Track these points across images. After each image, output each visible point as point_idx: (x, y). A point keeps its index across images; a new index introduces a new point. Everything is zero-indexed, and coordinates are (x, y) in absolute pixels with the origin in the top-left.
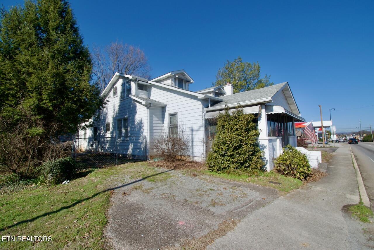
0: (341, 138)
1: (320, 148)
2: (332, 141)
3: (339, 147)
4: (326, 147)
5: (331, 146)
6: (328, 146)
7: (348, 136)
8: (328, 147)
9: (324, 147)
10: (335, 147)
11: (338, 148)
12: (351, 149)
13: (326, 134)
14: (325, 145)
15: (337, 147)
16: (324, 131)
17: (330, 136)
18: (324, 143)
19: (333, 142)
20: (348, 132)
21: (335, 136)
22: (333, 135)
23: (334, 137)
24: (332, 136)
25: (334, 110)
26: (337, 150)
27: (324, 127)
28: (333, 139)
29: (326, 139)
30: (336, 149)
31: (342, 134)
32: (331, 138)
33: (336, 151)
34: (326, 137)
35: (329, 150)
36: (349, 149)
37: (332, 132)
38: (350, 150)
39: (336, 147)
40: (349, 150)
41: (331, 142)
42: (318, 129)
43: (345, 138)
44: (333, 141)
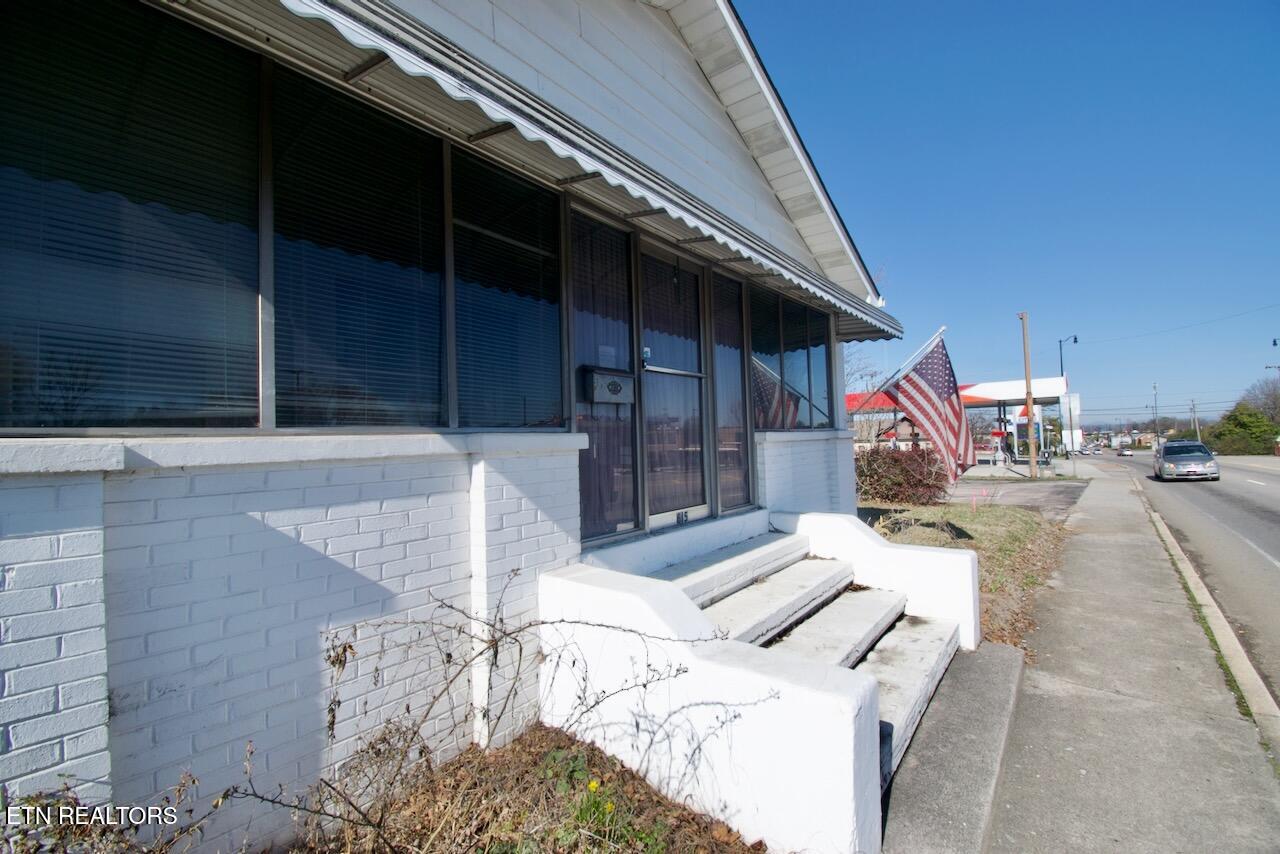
0: (1093, 441)
1: (1017, 481)
2: (1064, 452)
3: (1091, 479)
4: (1041, 479)
5: (1058, 471)
6: (1047, 473)
7: (1116, 435)
8: (1049, 479)
9: (1032, 479)
10: (1074, 478)
11: (1088, 481)
12: (1140, 488)
13: (1045, 430)
14: (1037, 471)
15: (1081, 481)
16: (1038, 418)
17: (1059, 436)
18: (1033, 462)
19: (1067, 458)
20: (1118, 422)
21: (1078, 434)
22: (1069, 432)
23: (1073, 439)
24: (1066, 433)
25: (1076, 341)
26: (1087, 493)
27: (1036, 402)
28: (1069, 448)
29: (1045, 447)
30: (1081, 489)
31: (1098, 429)
32: (1061, 442)
33: (1081, 501)
34: (1045, 439)
35: (1053, 493)
36: (1134, 488)
37: (1065, 420)
38: (1138, 493)
39: (1079, 477)
40: (1132, 492)
41: (1063, 455)
42: (1019, 409)
43: (1105, 442)
44: (1066, 455)
